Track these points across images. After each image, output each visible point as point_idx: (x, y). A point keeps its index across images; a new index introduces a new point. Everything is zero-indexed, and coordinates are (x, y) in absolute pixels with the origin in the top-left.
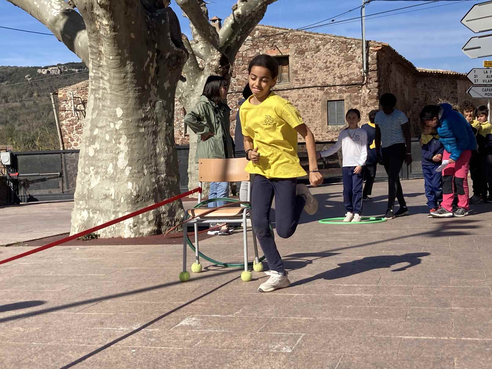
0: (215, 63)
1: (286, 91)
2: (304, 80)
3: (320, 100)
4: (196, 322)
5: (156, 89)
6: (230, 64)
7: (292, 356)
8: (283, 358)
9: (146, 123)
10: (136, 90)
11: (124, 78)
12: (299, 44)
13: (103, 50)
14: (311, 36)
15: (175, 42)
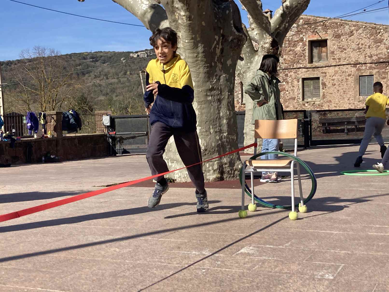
0: (267, 46)
1: (324, 68)
2: (339, 59)
3: (353, 75)
4: (253, 251)
5: (221, 66)
6: (279, 46)
7: (334, 282)
8: (326, 283)
9: (213, 93)
10: (205, 66)
11: (196, 57)
12: (336, 30)
13: (180, 36)
14: (346, 23)
15: (236, 28)
